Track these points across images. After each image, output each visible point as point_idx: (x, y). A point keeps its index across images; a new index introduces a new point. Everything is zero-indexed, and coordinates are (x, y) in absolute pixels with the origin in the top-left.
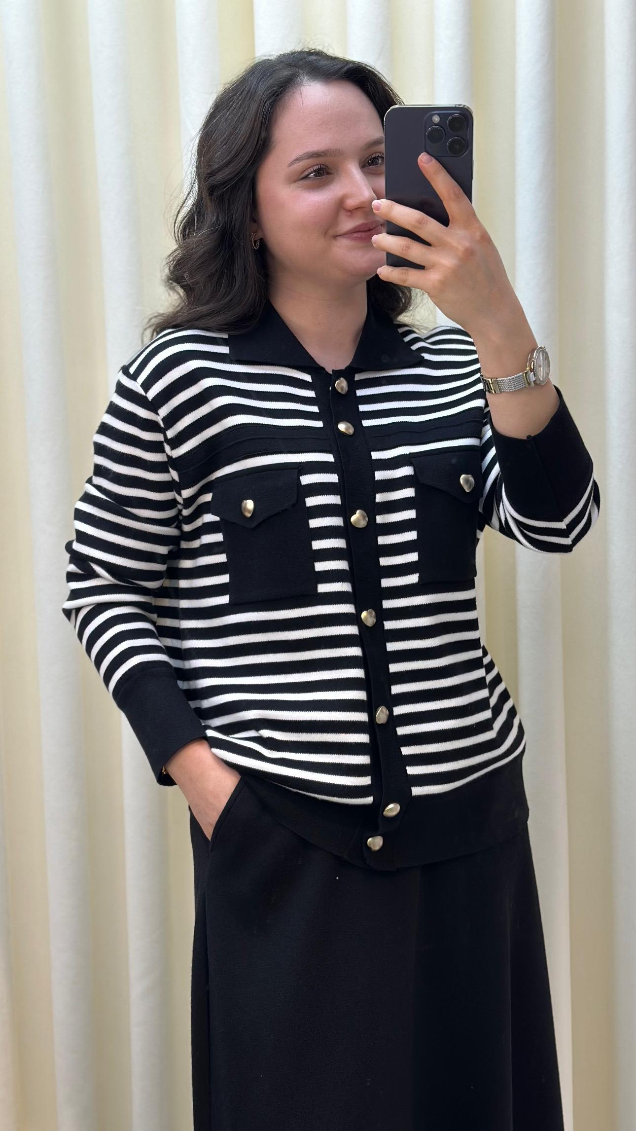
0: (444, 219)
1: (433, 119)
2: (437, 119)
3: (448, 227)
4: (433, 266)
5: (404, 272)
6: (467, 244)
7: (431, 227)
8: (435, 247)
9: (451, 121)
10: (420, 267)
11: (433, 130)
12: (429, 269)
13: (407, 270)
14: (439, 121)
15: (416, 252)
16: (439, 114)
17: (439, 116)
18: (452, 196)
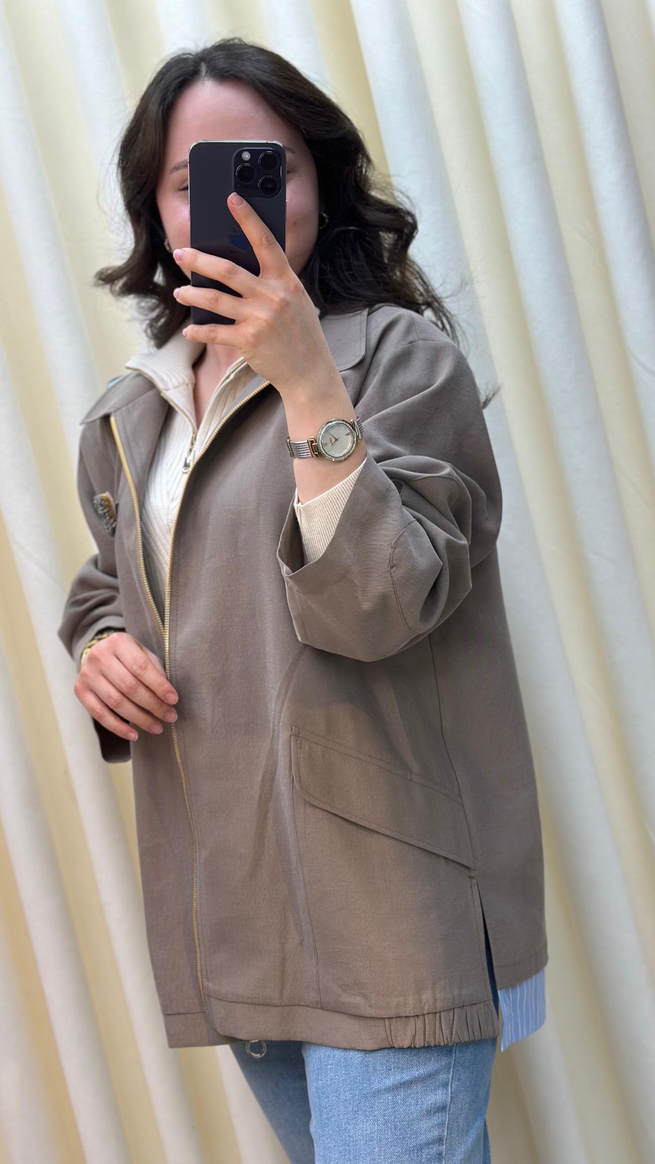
0: (254, 268)
1: (242, 155)
2: (247, 156)
3: (259, 276)
4: (245, 320)
5: (211, 329)
6: (282, 295)
7: (241, 278)
8: (245, 298)
9: (263, 158)
10: (229, 322)
11: (244, 168)
12: (240, 322)
13: (214, 327)
14: (249, 159)
15: (225, 305)
16: (248, 151)
17: (249, 152)
18: (264, 242)
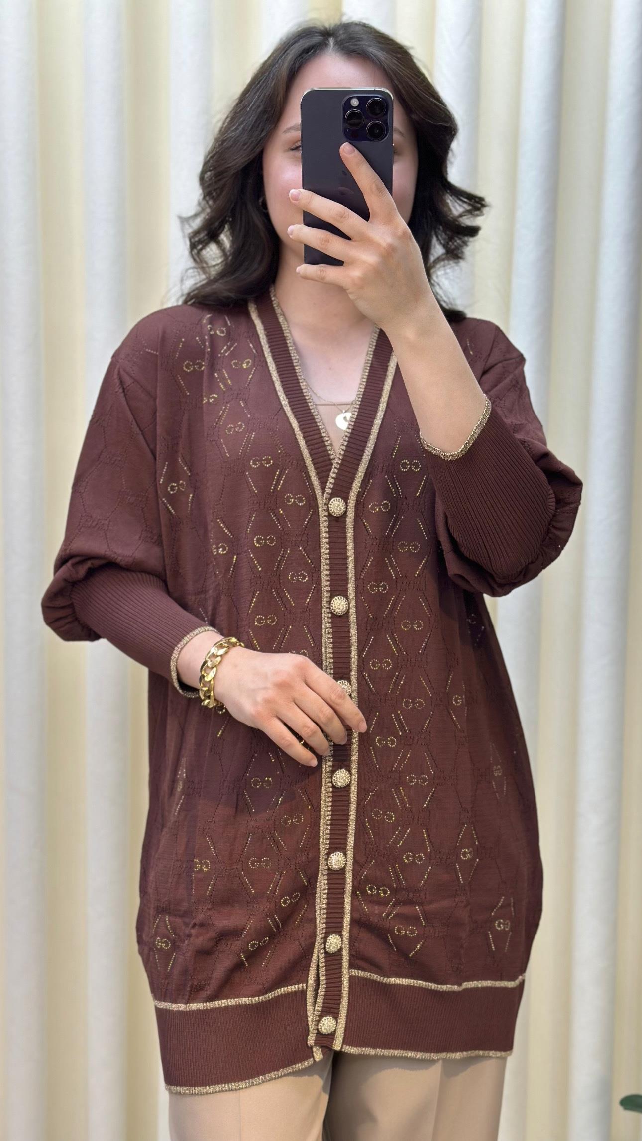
1: (351, 102)
3: (369, 221)
4: (353, 262)
5: (321, 268)
6: (390, 240)
7: (351, 221)
8: (354, 241)
9: (371, 104)
11: (353, 114)
12: (348, 264)
13: (324, 267)
14: (357, 105)
15: (334, 246)
17: (357, 99)
18: (374, 188)
